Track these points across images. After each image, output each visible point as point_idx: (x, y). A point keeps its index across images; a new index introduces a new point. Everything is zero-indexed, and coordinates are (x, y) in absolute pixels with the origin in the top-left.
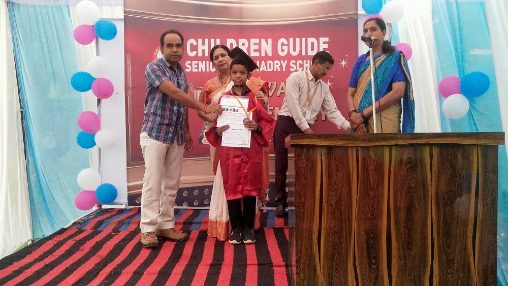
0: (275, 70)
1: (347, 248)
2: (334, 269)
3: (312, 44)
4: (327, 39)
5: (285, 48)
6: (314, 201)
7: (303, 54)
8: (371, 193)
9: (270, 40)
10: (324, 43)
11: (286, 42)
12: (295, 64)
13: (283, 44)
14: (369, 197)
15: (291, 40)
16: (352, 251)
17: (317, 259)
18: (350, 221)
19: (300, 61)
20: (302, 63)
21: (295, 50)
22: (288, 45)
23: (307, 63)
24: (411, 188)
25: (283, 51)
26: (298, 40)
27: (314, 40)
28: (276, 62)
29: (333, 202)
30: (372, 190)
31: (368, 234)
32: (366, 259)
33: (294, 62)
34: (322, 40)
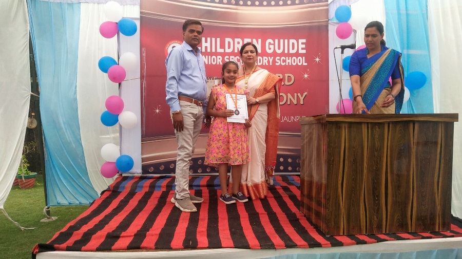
0: (264, 64)
1: (360, 190)
2: (351, 204)
3: (293, 44)
4: (304, 41)
5: (272, 47)
6: (340, 159)
7: (286, 52)
8: (376, 153)
9: (260, 40)
10: (302, 43)
11: (272, 42)
12: (280, 60)
13: (270, 44)
14: (374, 155)
15: (276, 41)
16: (363, 192)
17: (341, 198)
18: (362, 171)
19: (283, 58)
20: (285, 59)
21: (279, 48)
22: (274, 44)
23: (289, 59)
24: (401, 150)
25: (270, 49)
26: (282, 41)
27: (294, 41)
28: (264, 58)
29: (352, 160)
30: (377, 151)
31: (373, 180)
32: (372, 197)
33: (279, 58)
34: (301, 41)
